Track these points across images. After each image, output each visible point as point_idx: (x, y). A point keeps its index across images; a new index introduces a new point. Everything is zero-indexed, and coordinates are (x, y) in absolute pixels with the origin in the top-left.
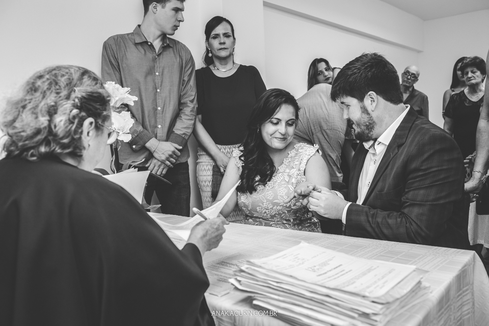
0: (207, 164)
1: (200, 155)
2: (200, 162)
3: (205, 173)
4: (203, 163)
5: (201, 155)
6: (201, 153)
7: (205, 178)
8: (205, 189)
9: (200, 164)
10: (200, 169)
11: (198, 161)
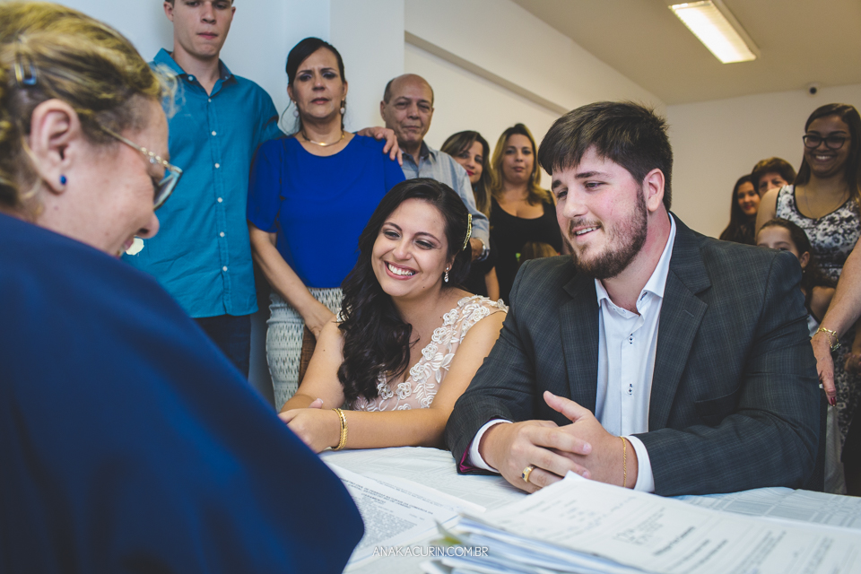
0: (289, 325)
1: (274, 309)
2: (273, 323)
3: (283, 344)
4: (281, 325)
5: (278, 308)
6: (278, 305)
7: (283, 354)
8: (282, 376)
9: (275, 325)
10: (274, 335)
11: (271, 320)
